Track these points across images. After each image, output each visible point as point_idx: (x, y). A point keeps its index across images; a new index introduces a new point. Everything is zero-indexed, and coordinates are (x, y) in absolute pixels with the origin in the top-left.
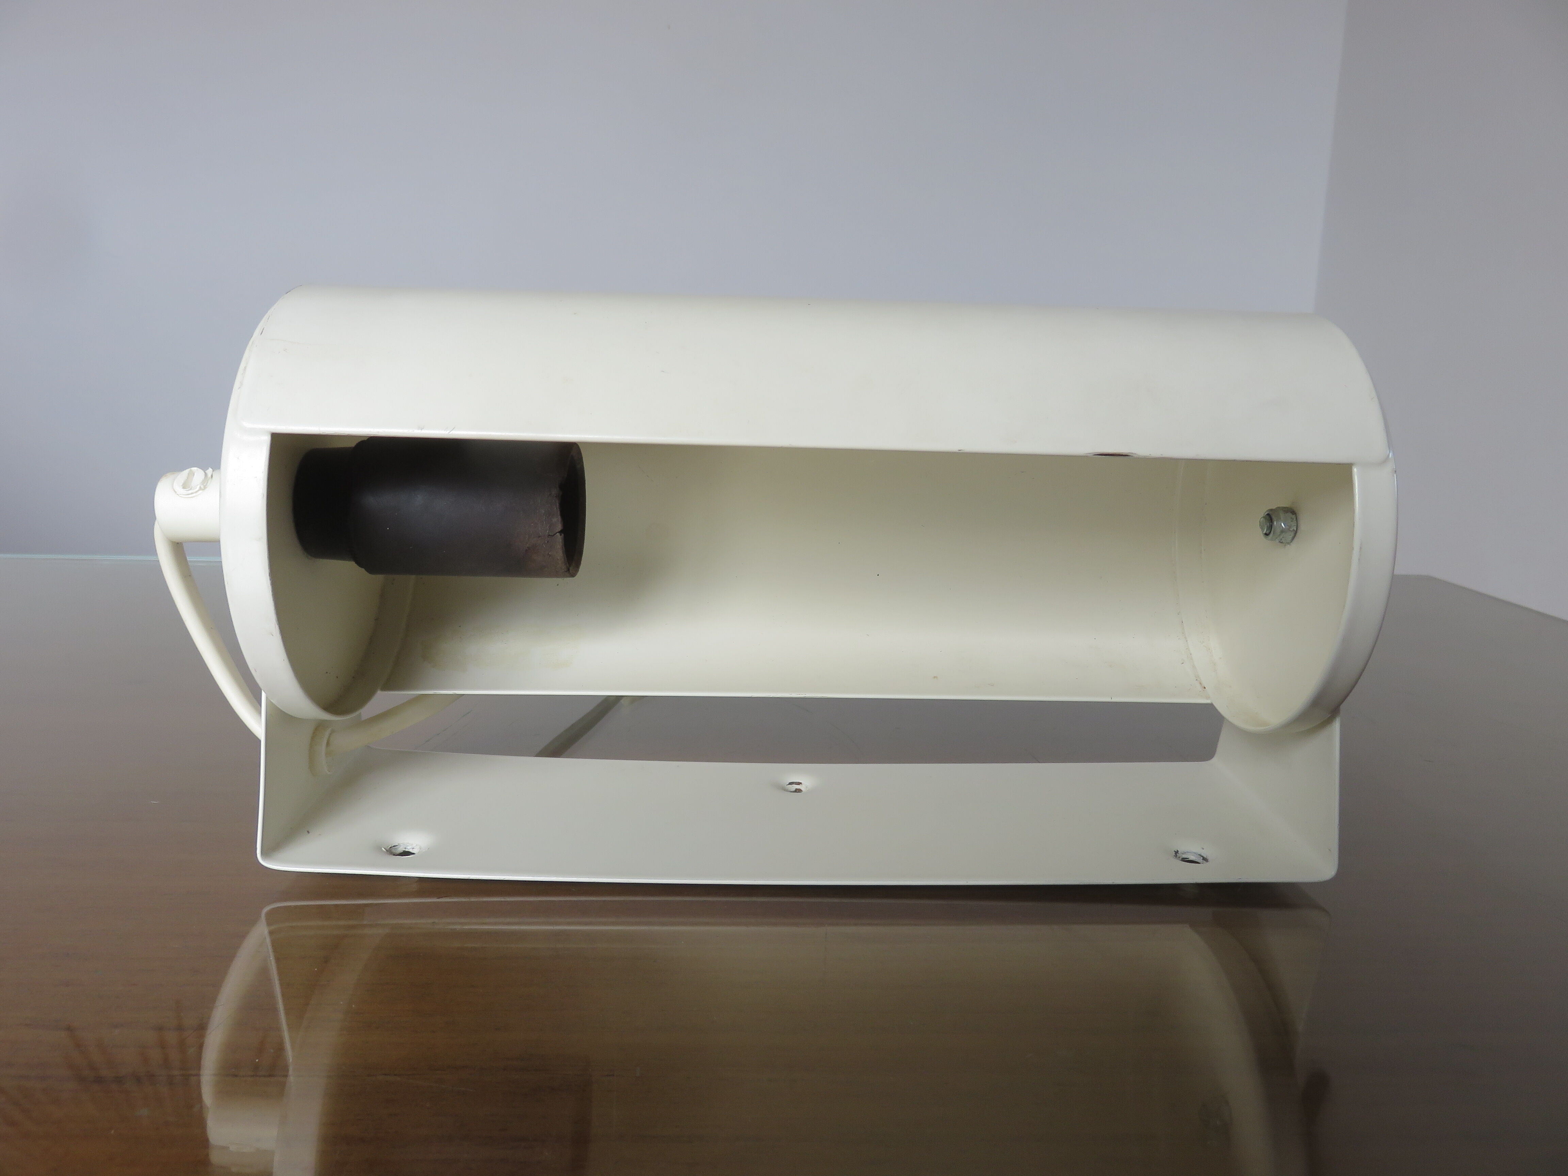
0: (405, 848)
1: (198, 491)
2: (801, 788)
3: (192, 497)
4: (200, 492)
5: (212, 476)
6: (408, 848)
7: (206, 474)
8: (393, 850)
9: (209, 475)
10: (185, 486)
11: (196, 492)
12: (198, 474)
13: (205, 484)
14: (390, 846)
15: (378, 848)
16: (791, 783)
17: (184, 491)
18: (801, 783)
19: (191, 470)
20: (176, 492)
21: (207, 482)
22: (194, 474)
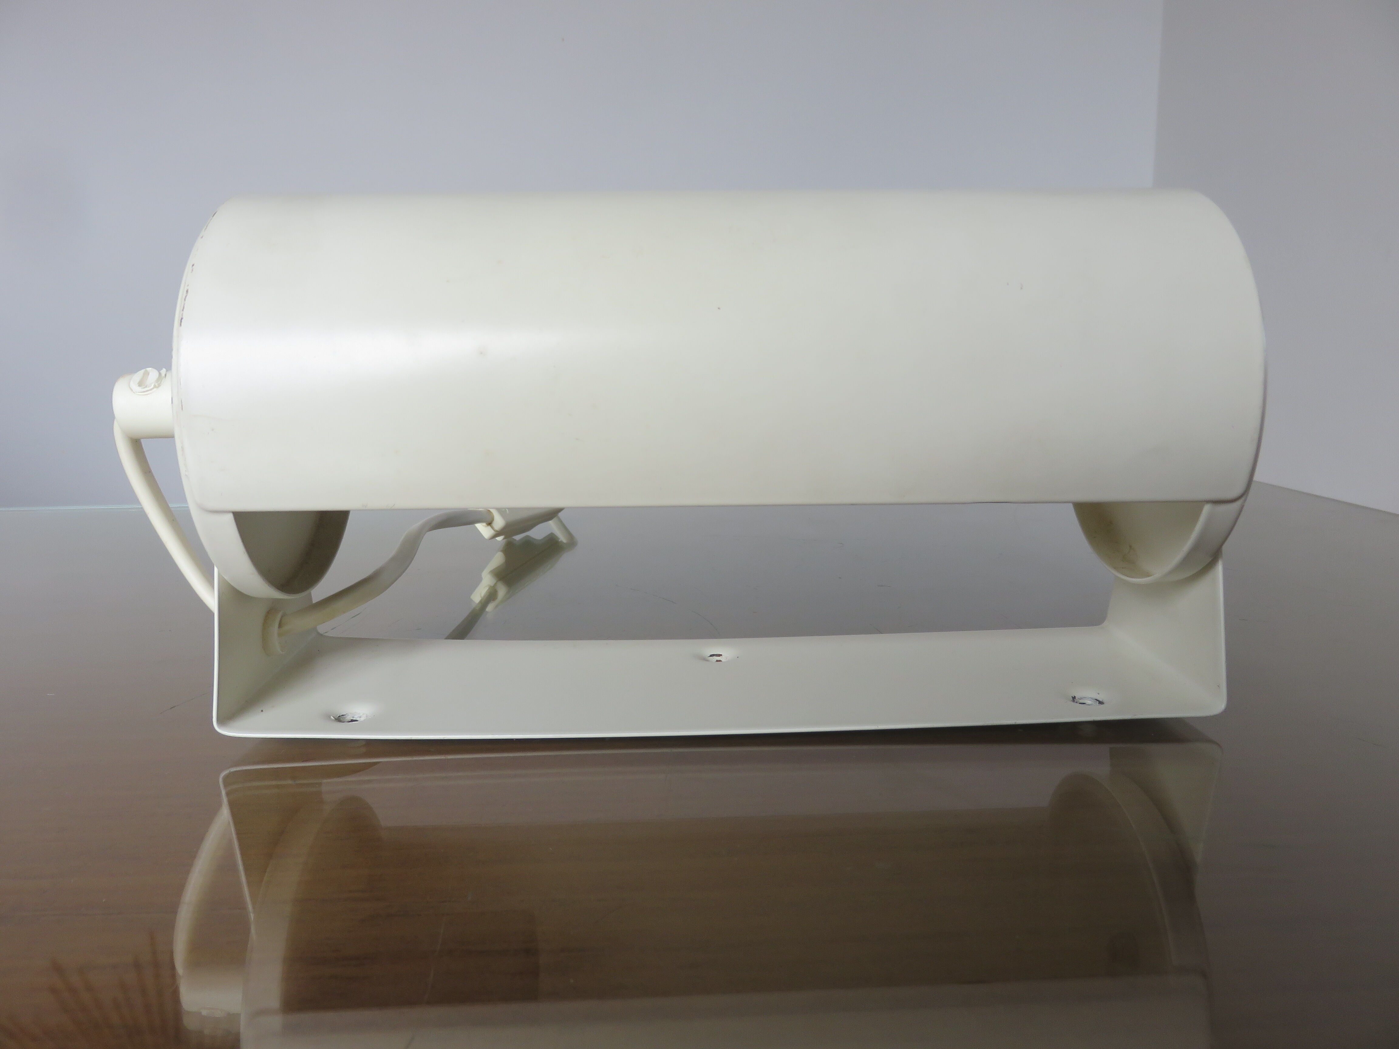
0: (353, 717)
1: (153, 388)
2: (721, 660)
3: (145, 395)
4: (155, 389)
5: (166, 375)
6: (356, 717)
7: (160, 374)
8: (341, 719)
9: (163, 375)
10: (140, 384)
11: (151, 390)
12: (153, 374)
13: (160, 382)
14: (339, 715)
15: (327, 716)
16: (712, 656)
17: (140, 389)
18: (721, 655)
19: (146, 370)
20: (132, 390)
21: (161, 381)
22: (149, 374)
